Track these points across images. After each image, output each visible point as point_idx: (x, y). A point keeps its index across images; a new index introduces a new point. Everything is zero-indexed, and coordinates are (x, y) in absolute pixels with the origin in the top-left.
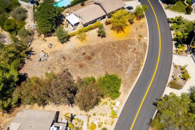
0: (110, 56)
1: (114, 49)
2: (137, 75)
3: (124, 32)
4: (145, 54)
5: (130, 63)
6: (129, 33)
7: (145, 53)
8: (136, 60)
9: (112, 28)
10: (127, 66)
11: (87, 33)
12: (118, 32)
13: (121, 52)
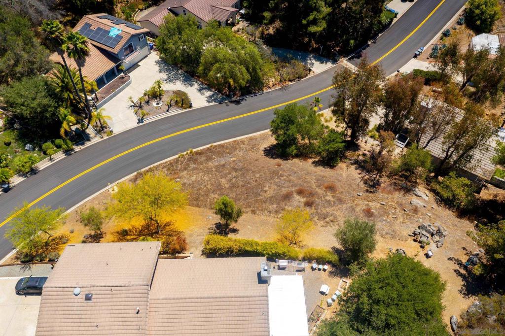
2: (220, 146)
4: (162, 164)
7: (159, 166)
8: (193, 166)
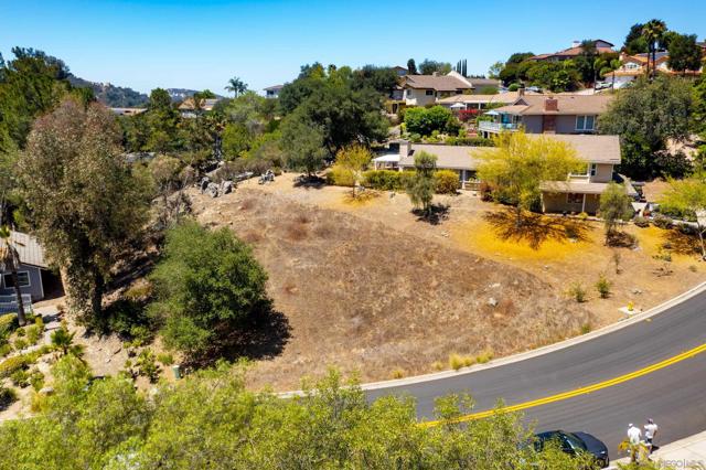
0: (373, 269)
1: (421, 263)
3: (534, 246)
4: (534, 348)
5: (420, 335)
6: (558, 260)
9: (495, 216)
10: (389, 335)
11: (389, 193)
12: (507, 235)
13: (435, 283)
